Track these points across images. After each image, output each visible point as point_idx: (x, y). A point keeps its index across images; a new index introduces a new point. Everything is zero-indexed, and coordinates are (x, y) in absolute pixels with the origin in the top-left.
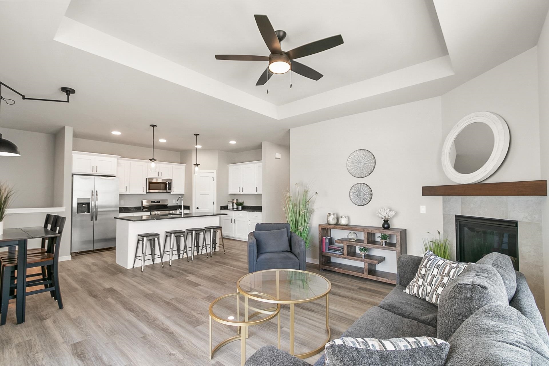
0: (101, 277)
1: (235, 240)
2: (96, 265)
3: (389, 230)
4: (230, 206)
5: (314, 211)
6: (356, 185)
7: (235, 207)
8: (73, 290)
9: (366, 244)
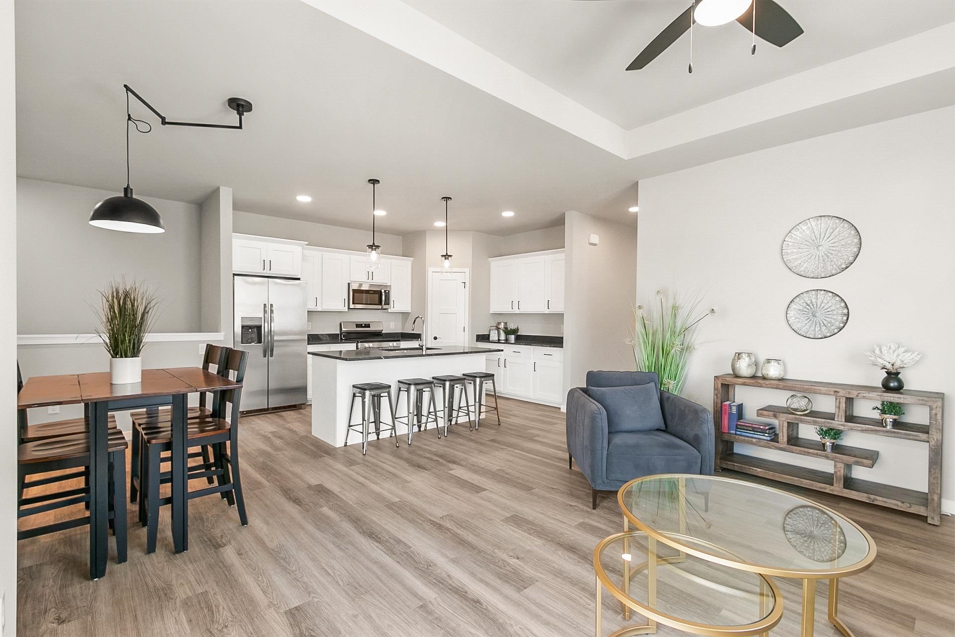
0: (295, 460)
1: (505, 397)
2: (280, 438)
3: (901, 393)
4: (494, 336)
5: (694, 348)
6: (805, 295)
7: (503, 337)
8: (257, 485)
9: (841, 423)
